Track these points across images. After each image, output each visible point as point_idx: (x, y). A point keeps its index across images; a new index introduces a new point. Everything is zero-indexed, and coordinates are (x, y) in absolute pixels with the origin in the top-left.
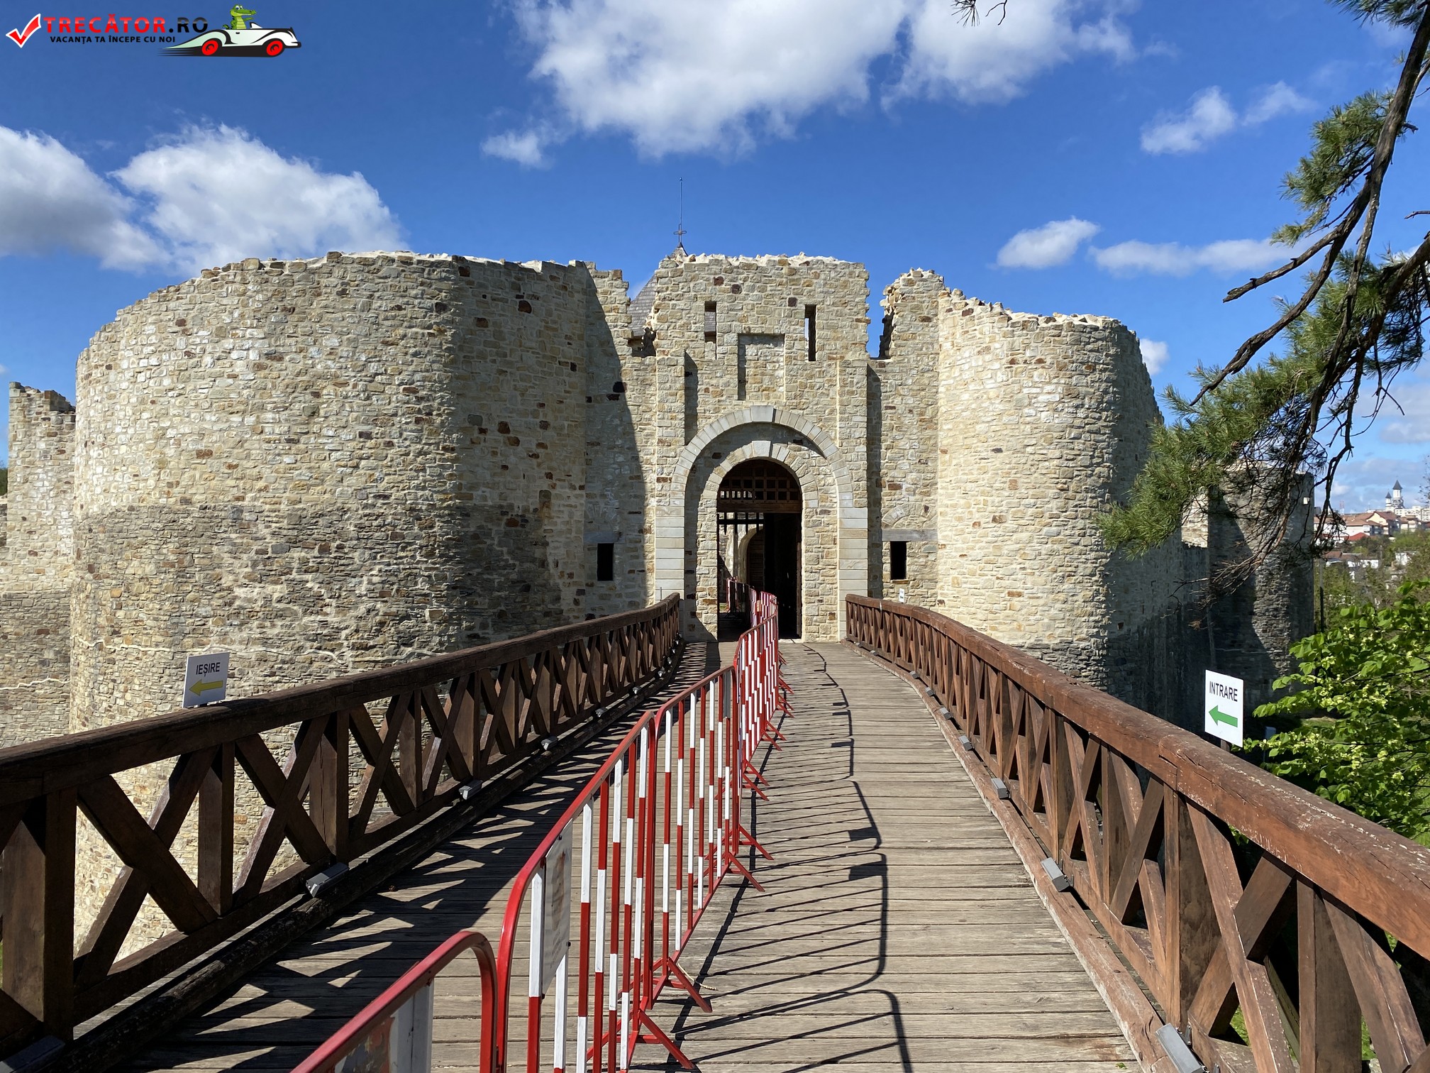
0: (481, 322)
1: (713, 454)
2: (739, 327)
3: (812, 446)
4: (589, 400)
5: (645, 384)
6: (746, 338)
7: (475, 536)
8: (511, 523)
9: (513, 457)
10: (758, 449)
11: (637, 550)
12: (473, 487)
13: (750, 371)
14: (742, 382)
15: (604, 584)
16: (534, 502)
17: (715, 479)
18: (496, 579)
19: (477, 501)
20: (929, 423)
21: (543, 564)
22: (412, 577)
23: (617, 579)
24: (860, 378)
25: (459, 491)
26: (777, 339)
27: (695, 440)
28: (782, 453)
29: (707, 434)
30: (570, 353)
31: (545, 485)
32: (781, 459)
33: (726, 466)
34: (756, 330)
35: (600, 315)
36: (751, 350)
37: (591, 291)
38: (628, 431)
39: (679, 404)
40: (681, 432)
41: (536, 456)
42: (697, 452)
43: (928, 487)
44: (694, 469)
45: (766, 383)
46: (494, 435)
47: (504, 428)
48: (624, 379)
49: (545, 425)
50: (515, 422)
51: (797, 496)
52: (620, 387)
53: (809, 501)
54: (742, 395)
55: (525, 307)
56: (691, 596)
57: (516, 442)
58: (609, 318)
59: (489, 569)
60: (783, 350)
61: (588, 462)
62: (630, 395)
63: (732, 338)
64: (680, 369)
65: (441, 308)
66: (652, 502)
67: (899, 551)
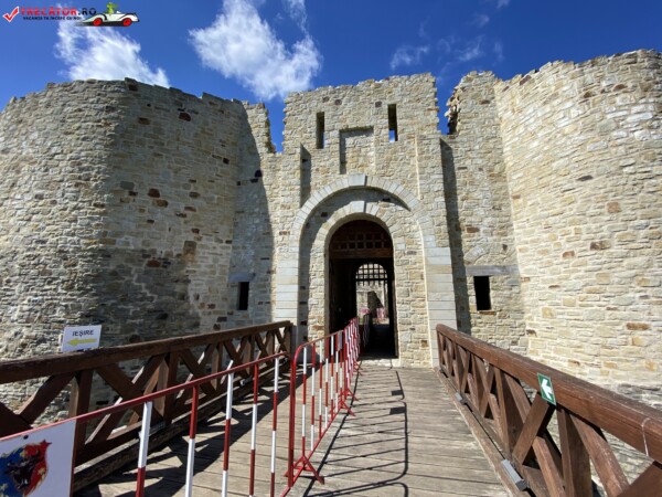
0: (143, 121)
1: (322, 212)
2: (340, 126)
3: (398, 202)
4: (239, 184)
5: (275, 170)
6: (346, 133)
7: (114, 273)
8: (153, 264)
9: (159, 214)
10: (355, 207)
11: (266, 287)
12: (118, 234)
13: (349, 154)
14: (343, 162)
15: (241, 313)
16: (178, 248)
17: (323, 232)
18: (131, 308)
19: (119, 245)
20: (497, 176)
21: (184, 297)
22: (53, 306)
23: (250, 308)
24: (435, 148)
25: (103, 237)
26: (367, 131)
27: (307, 203)
28: (374, 209)
29: (316, 199)
30: (225, 152)
31: (192, 237)
32: (373, 213)
33: (331, 222)
34: (353, 126)
35: (249, 130)
36: (349, 141)
37: (244, 117)
38: (263, 201)
39: (296, 179)
40: (298, 198)
41: (184, 216)
42: (309, 212)
43: (505, 228)
44: (307, 225)
45: (361, 160)
46: (143, 197)
47: (154, 193)
48: (262, 168)
49: (194, 195)
50: (165, 191)
51: (389, 244)
52: (259, 174)
53: (398, 245)
54: (343, 170)
55: (185, 117)
56: (303, 323)
57: (166, 204)
58: (254, 132)
59: (123, 301)
60: (372, 138)
61: (235, 225)
62: (266, 179)
63: (336, 133)
64: (297, 156)
65: (110, 109)
66: (277, 250)
67: (482, 284)
